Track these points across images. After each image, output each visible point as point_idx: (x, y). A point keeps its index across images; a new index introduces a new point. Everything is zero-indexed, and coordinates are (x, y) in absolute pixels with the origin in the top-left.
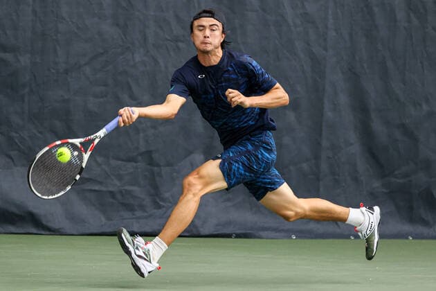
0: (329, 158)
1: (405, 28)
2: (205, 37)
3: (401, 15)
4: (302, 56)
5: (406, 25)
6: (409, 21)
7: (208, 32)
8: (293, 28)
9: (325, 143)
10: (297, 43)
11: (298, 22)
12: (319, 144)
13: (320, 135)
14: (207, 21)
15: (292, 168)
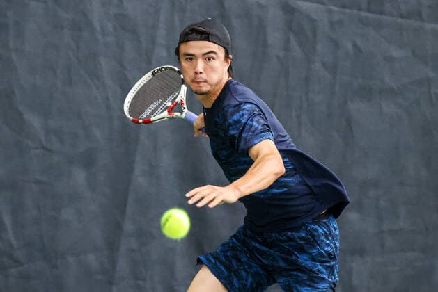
0: (133, 251)
1: (278, 57)
2: (196, 73)
3: (274, 37)
4: (109, 82)
5: (281, 54)
6: (287, 48)
7: (200, 65)
8: (100, 37)
9: (128, 227)
10: (103, 62)
11: (110, 26)
12: (119, 226)
13: (123, 213)
14: (197, 47)
15: (71, 259)
